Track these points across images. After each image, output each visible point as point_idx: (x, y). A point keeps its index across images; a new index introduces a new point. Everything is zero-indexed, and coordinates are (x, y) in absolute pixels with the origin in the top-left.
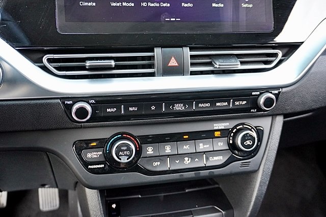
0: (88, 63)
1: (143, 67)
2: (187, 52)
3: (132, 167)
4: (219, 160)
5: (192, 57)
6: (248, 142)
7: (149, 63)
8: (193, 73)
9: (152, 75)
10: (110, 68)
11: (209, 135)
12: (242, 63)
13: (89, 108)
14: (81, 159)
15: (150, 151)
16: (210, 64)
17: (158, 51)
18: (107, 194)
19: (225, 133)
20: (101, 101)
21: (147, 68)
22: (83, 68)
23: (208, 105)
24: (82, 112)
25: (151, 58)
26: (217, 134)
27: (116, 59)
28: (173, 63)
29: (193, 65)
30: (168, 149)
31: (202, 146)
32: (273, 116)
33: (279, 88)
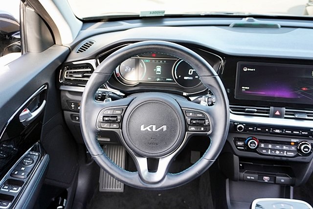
0: (247, 109)
1: (267, 113)
2: (284, 109)
3: (254, 151)
4: (292, 154)
5: (286, 111)
6: (306, 150)
7: (268, 112)
8: (286, 118)
9: (268, 117)
10: (254, 112)
11: (289, 143)
12: (308, 116)
13: (243, 127)
14: (235, 144)
15: (262, 145)
16: (293, 115)
17: (272, 108)
18: (242, 159)
19: (296, 144)
20: (248, 125)
21: (267, 114)
22: (244, 111)
23: (290, 132)
24: (240, 128)
25: (269, 110)
26: (292, 144)
27: (257, 109)
28: (277, 113)
29: (286, 114)
30: (270, 146)
31: (285, 148)
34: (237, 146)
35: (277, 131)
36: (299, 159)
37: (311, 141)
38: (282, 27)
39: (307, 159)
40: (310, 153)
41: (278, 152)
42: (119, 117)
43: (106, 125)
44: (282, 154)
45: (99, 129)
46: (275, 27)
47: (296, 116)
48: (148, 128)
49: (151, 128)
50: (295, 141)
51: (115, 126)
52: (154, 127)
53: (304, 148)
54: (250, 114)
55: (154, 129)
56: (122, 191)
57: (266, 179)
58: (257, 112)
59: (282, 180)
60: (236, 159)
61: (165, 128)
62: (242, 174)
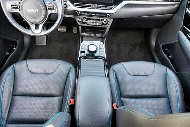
0: (81, 5)
3: (85, 23)
4: (100, 24)
5: (97, 6)
6: (105, 22)
8: (97, 9)
9: (90, 8)
11: (99, 20)
12: (106, 8)
13: (79, 13)
15: (89, 21)
16: (100, 8)
17: (91, 4)
19: (102, 20)
20: (81, 12)
23: (98, 15)
24: (78, 13)
26: (100, 20)
28: (94, 7)
29: (97, 7)
30: (92, 21)
31: (97, 22)
32: (111, 18)
33: (111, 14)
34: (79, 21)
35: (93, 14)
36: (103, 26)
37: (108, 19)
39: (106, 26)
40: (106, 24)
41: (94, 24)
42: (18, 6)
43: (14, 9)
44: (96, 24)
45: (11, 11)
47: (101, 8)
48: (30, 10)
49: (32, 11)
50: (101, 19)
51: (17, 10)
52: (33, 10)
53: (104, 22)
54: (83, 7)
55: (33, 11)
56: (46, 44)
57: (93, 35)
58: (85, 6)
59: (98, 35)
60: (80, 27)
61: (37, 10)
62: (83, 34)
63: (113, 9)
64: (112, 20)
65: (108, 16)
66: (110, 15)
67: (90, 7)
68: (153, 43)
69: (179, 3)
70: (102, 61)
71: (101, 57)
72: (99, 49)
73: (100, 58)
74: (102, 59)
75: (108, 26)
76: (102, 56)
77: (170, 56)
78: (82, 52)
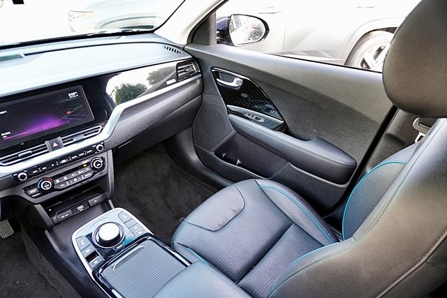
0: (20, 155)
1: (43, 150)
2: (60, 139)
3: (52, 190)
4: (89, 175)
5: (63, 140)
6: (99, 165)
8: (65, 146)
9: (48, 152)
10: (30, 154)
11: (82, 167)
12: (85, 135)
13: (25, 174)
14: (28, 195)
15: (58, 181)
16: (72, 140)
17: (47, 143)
18: (44, 204)
19: (88, 164)
20: (30, 170)
22: (18, 158)
23: (76, 156)
24: (23, 177)
25: (45, 146)
26: (85, 166)
27: (31, 150)
28: (55, 145)
29: (64, 142)
30: (65, 178)
31: (80, 172)
32: (107, 151)
33: (103, 141)
34: (31, 196)
35: (64, 161)
36: (98, 175)
37: (100, 156)
38: (26, 55)
39: (104, 172)
40: (104, 166)
41: (75, 180)
44: (80, 179)
46: (18, 57)
47: (75, 140)
50: (86, 162)
53: (96, 164)
54: (26, 158)
57: (81, 208)
58: (33, 153)
59: (95, 200)
60: (39, 208)
62: (54, 218)
63: (102, 130)
64: (110, 152)
65: (100, 148)
66: (103, 145)
67: (46, 149)
68: (194, 157)
69: (200, 75)
70: (149, 244)
71: (142, 237)
72: (123, 225)
73: (141, 240)
74: (145, 240)
75: (110, 169)
76: (140, 233)
77: (238, 161)
78: (89, 258)
